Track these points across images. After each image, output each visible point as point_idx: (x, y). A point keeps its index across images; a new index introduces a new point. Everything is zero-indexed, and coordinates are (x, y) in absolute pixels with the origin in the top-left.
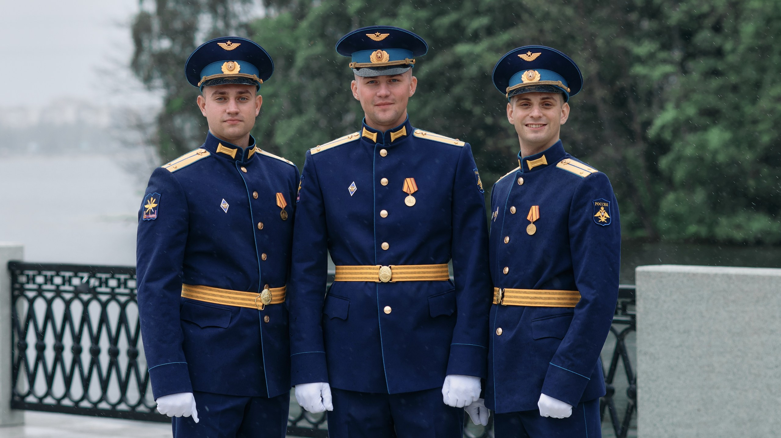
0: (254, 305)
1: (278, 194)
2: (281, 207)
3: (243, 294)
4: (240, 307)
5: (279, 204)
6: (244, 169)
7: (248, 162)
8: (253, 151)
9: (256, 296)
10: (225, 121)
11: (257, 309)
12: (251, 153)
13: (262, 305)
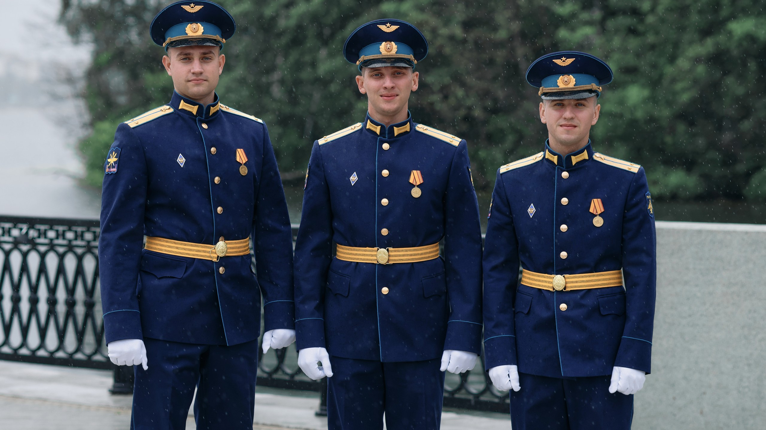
0: (208, 257)
1: (239, 150)
2: (241, 162)
3: (198, 246)
4: (195, 259)
5: (238, 159)
6: (205, 126)
7: (210, 119)
8: (215, 108)
9: (211, 248)
10: (190, 81)
11: (212, 261)
12: (213, 110)
13: (217, 256)
